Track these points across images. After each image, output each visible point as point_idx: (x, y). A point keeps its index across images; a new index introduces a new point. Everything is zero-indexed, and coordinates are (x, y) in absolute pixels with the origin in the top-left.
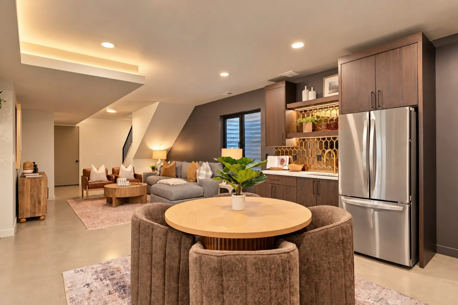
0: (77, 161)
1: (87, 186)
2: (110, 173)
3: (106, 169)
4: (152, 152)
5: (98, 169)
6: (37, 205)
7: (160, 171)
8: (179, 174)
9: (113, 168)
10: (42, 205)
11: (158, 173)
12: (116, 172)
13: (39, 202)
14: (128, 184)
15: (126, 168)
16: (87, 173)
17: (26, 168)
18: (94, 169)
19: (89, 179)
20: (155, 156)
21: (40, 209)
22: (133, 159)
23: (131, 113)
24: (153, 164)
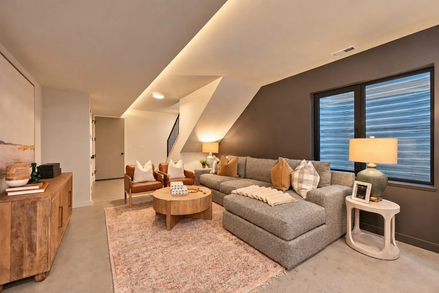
0: (122, 154)
1: (130, 190)
2: (157, 169)
3: (152, 165)
4: (201, 144)
5: (143, 165)
6: (26, 252)
7: (216, 169)
8: (242, 173)
9: (160, 164)
10: (38, 250)
11: (214, 171)
12: (163, 168)
13: (32, 248)
14: (186, 192)
15: (175, 163)
16: (131, 171)
17: (10, 178)
18: (140, 166)
19: (132, 180)
20: (205, 149)
21: (32, 262)
22: (181, 152)
23: (178, 101)
24: (203, 159)
